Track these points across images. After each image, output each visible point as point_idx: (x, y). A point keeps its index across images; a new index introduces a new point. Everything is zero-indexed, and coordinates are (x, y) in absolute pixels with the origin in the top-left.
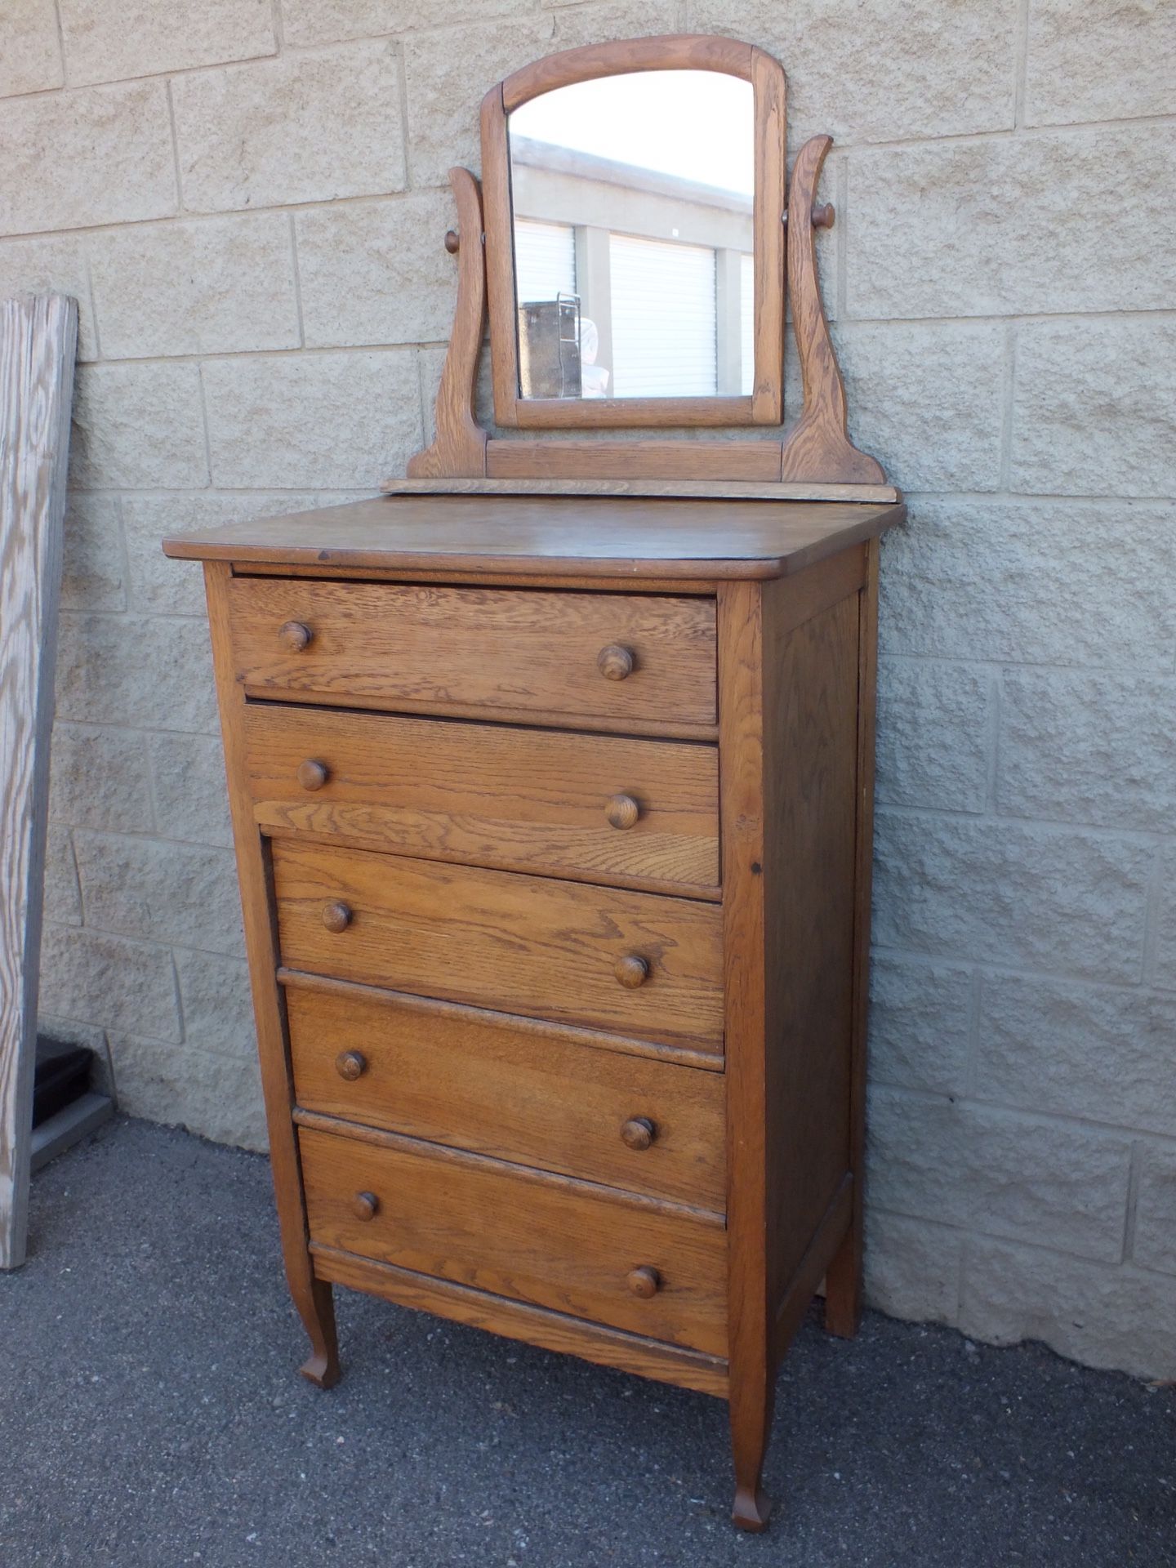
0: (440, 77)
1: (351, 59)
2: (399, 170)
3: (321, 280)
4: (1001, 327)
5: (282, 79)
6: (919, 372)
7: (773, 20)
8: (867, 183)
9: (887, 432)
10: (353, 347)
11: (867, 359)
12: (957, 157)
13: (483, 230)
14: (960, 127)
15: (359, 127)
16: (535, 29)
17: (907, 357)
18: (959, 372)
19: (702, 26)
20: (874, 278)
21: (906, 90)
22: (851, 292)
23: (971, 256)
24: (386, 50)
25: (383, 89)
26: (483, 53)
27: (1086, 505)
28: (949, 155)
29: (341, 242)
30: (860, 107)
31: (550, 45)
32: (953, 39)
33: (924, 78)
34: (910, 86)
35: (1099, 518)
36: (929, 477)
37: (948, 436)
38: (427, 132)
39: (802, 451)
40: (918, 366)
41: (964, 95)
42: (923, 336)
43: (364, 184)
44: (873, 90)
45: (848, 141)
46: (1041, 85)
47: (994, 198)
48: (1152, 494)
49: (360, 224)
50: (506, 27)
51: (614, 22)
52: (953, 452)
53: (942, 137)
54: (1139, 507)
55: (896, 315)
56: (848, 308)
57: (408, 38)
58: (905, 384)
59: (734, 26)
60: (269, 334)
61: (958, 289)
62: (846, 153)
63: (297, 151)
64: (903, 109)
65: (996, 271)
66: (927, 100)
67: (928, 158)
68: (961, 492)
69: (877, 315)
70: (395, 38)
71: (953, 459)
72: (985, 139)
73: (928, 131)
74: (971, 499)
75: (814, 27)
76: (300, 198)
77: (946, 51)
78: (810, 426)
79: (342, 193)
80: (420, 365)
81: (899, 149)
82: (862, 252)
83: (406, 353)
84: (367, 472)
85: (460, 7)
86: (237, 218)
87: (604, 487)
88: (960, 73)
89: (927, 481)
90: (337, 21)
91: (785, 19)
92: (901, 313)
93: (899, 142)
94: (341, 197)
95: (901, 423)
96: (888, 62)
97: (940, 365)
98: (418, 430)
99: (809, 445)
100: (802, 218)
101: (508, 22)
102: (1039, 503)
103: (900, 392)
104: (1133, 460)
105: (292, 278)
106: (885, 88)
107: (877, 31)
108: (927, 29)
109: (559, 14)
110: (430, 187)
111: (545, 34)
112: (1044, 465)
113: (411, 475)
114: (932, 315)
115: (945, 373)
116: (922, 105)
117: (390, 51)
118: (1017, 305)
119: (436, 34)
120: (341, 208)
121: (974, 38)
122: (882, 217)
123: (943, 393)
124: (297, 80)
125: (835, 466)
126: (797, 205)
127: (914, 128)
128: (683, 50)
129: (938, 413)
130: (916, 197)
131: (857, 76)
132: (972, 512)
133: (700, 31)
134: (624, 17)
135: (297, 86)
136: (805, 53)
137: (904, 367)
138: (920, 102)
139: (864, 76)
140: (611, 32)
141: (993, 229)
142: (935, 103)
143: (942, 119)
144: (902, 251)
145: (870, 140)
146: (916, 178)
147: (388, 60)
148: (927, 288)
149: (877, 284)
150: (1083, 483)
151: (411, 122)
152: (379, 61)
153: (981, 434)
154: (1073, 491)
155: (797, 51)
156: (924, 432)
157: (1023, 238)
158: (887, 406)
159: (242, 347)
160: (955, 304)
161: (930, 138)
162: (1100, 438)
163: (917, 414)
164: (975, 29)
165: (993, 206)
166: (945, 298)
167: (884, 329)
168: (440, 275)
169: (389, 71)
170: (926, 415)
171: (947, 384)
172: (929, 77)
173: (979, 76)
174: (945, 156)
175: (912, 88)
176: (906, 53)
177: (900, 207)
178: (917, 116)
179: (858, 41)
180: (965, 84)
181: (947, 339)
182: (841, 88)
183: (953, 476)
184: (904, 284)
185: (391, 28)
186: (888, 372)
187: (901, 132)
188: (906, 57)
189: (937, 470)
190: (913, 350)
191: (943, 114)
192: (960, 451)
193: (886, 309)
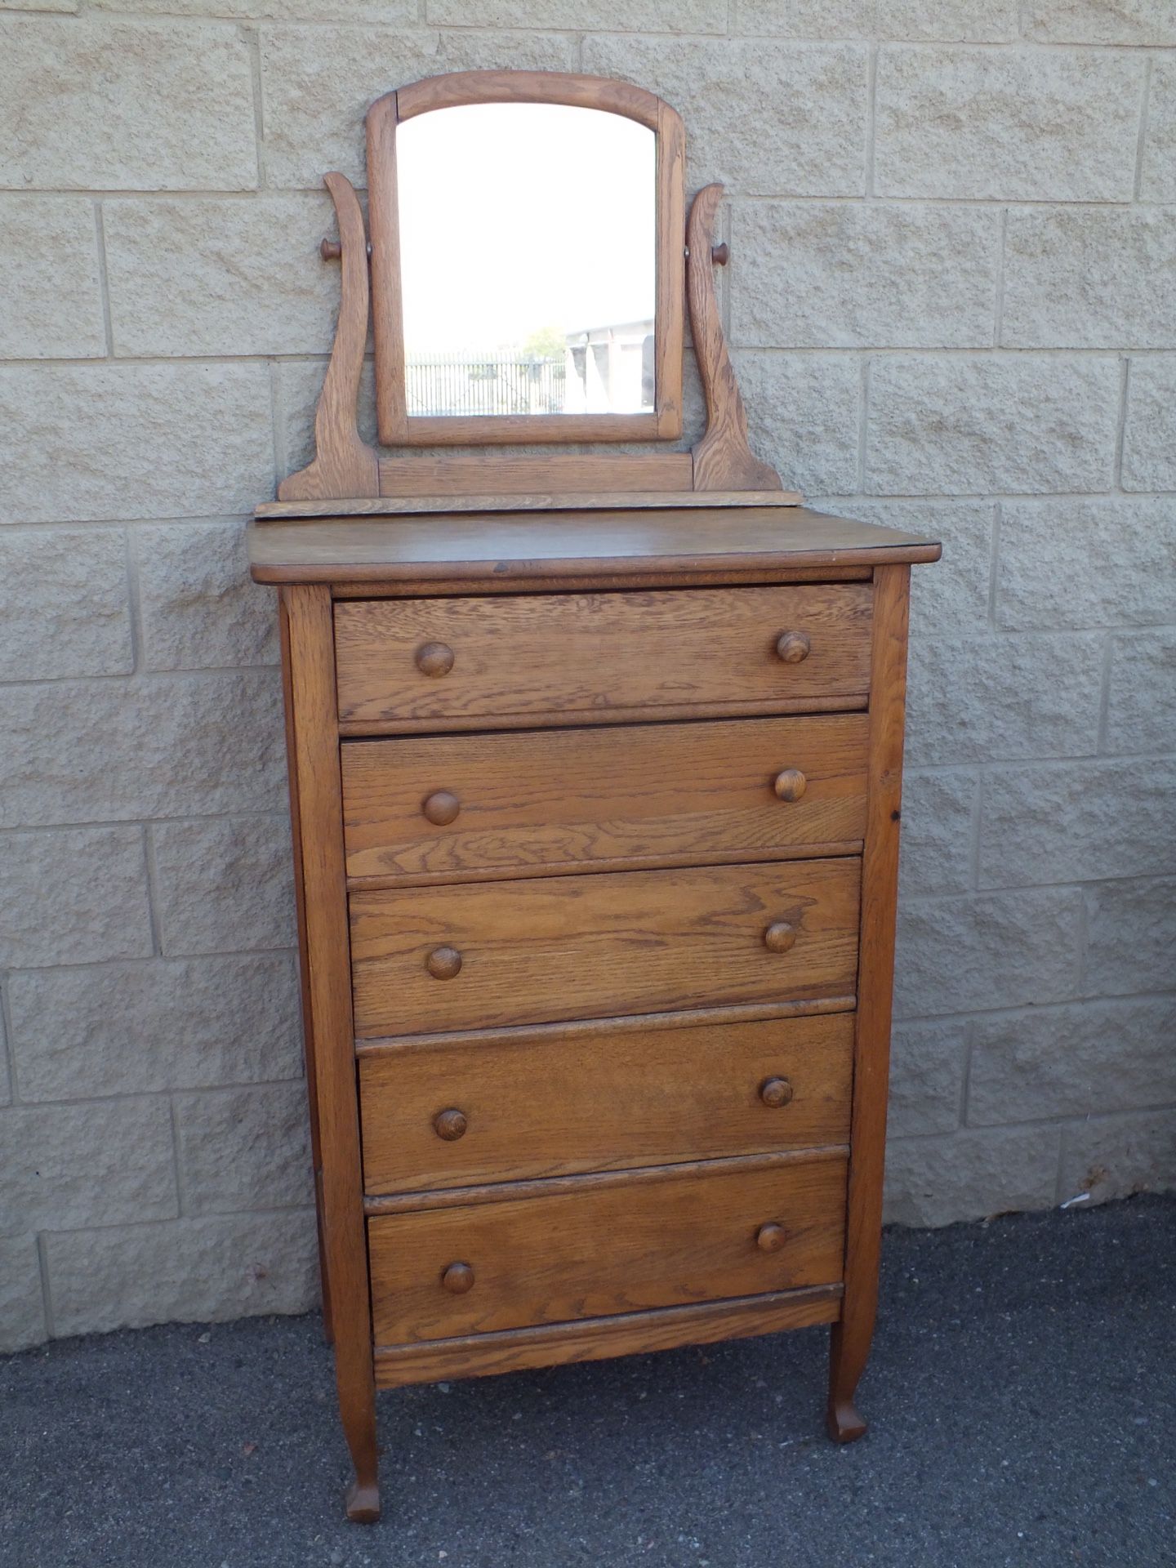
0: (308, 75)
1: (188, 36)
2: (252, 167)
3: (139, 281)
4: (857, 357)
5: (88, 44)
6: (794, 393)
7: (665, 75)
8: (748, 228)
9: (768, 445)
10: (184, 358)
11: (750, 382)
12: (821, 215)
13: (368, 239)
14: (825, 190)
15: (198, 114)
16: (419, 43)
17: (784, 380)
18: (828, 393)
19: (599, 70)
20: (755, 310)
21: (783, 154)
22: (735, 323)
23: (833, 298)
24: (236, 35)
25: (233, 77)
26: (358, 58)
27: (922, 502)
28: (816, 212)
29: (166, 239)
30: (745, 164)
31: (434, 62)
32: (821, 118)
33: (798, 147)
34: (786, 151)
35: (932, 513)
36: (802, 484)
37: (819, 448)
38: (286, 130)
39: (713, 463)
40: (793, 389)
41: (828, 164)
42: (796, 364)
43: (206, 178)
44: (755, 150)
45: (733, 191)
46: (886, 165)
47: (849, 251)
48: (968, 492)
49: (193, 222)
50: (387, 36)
51: (506, 51)
52: (823, 462)
53: (810, 197)
54: (962, 503)
55: (774, 344)
56: (732, 337)
57: (265, 27)
58: (783, 403)
59: (633, 75)
60: (59, 339)
61: (823, 324)
62: (730, 201)
63: (106, 129)
64: (780, 169)
65: (851, 311)
66: (800, 165)
67: (798, 212)
68: (827, 496)
69: (756, 343)
70: (246, 23)
71: (823, 468)
72: (844, 202)
73: (799, 190)
74: (833, 502)
75: (706, 88)
76: (110, 185)
77: (815, 127)
78: (719, 440)
79: (173, 183)
80: (274, 381)
81: (775, 202)
82: (744, 288)
83: (256, 366)
85: (334, 6)
86: (15, 199)
88: (826, 146)
89: (800, 487)
91: (677, 77)
92: (777, 343)
93: (774, 197)
94: (171, 189)
95: (780, 438)
96: (767, 127)
97: (810, 388)
98: (269, 450)
99: (718, 458)
100: (704, 255)
101: (390, 31)
102: (888, 502)
103: (780, 410)
104: (955, 466)
105: (97, 275)
107: (760, 101)
108: (802, 106)
109: (445, 33)
110: (289, 190)
111: (429, 50)
112: (892, 471)
113: (287, 498)
114: (803, 345)
115: (815, 395)
116: (796, 168)
117: (240, 36)
118: (871, 340)
119: (303, 29)
120: (170, 201)
121: (835, 119)
122: (760, 259)
123: (815, 411)
124: (107, 47)
125: (742, 475)
126: (699, 242)
127: (788, 187)
128: (592, 91)
129: (811, 429)
130: (785, 245)
131: (742, 137)
133: (596, 73)
134: (516, 48)
135: (106, 54)
136: (698, 110)
137: (782, 389)
138: (794, 165)
139: (748, 137)
140: (503, 60)
141: (847, 276)
142: (806, 168)
143: (810, 182)
144: (779, 290)
145: (751, 192)
146: (789, 228)
147: (239, 47)
148: (800, 322)
149: (758, 316)
150: (920, 485)
151: (267, 117)
152: (227, 45)
153: (843, 446)
154: (914, 492)
155: (690, 107)
156: (798, 445)
157: (871, 285)
158: (768, 422)
159: (19, 353)
160: (820, 336)
161: (801, 197)
162: (931, 449)
163: (792, 430)
164: (836, 112)
165: (848, 257)
166: (815, 331)
167: (761, 356)
168: (298, 283)
169: (239, 58)
170: (800, 431)
171: (819, 404)
172: (803, 146)
173: (839, 150)
174: (812, 212)
175: (787, 152)
176: (781, 122)
177: (772, 251)
178: (792, 177)
179: (745, 107)
180: (829, 155)
181: (815, 365)
182: (728, 144)
183: (822, 482)
184: (781, 318)
185: (244, 12)
186: (770, 392)
187: (778, 189)
188: (782, 126)
189: (808, 477)
190: (790, 375)
191: (811, 178)
192: (827, 461)
193: (764, 339)
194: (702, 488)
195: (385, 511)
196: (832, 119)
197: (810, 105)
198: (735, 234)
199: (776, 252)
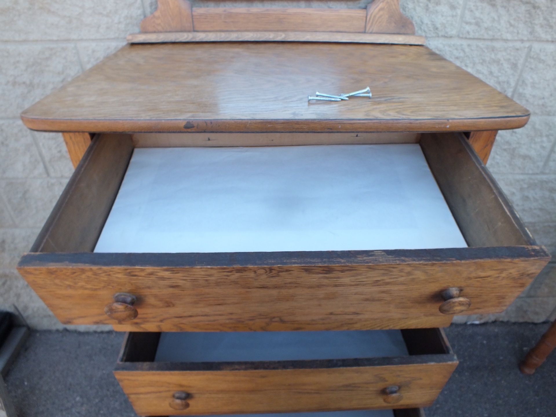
9: (410, 5)
27: (489, 43)
35: (493, 49)
37: (439, 8)
39: (378, 16)
48: (516, 38)
52: (440, 17)
54: (510, 44)
68: (438, 37)
71: (439, 20)
87: (271, 36)
89: (425, 31)
99: (381, 13)
102: (470, 42)
104: (512, 22)
112: (477, 24)
125: (393, 24)
132: (441, 46)
150: (491, 33)
153: (453, 7)
154: (486, 36)
156: (427, 5)
162: (502, 11)
183: (437, 29)
189: (430, 25)
192: (442, 16)
194: (370, 31)
195: (194, 40)
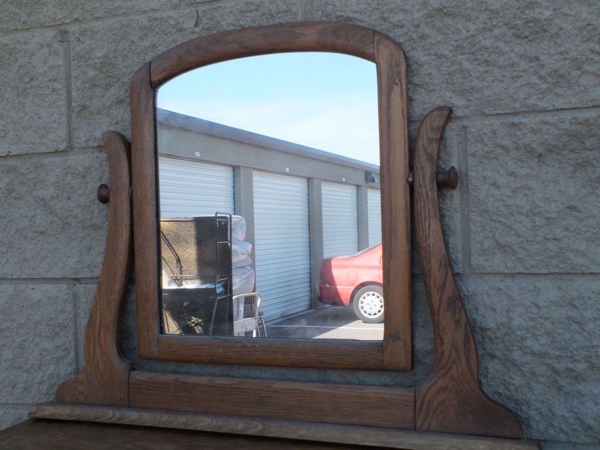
0: (99, 58)
1: (25, 43)
2: (63, 133)
6: (548, 325)
7: (391, 11)
8: (486, 149)
9: (517, 380)
10: (18, 279)
11: (494, 310)
12: (573, 128)
13: (131, 184)
14: (575, 101)
15: (31, 98)
16: (181, 20)
17: (535, 310)
18: (590, 326)
19: (327, 16)
20: (497, 234)
21: (521, 69)
22: (475, 247)
24: (55, 37)
25: (52, 68)
26: (135, 40)
28: (566, 126)
29: (13, 191)
30: (477, 83)
31: (193, 33)
32: (564, 25)
33: (538, 59)
34: (524, 65)
36: (564, 427)
37: (581, 387)
38: (88, 103)
39: (436, 401)
40: (546, 319)
41: (577, 73)
43: (33, 143)
44: (488, 69)
45: (467, 112)
49: (30, 176)
50: (156, 19)
51: (248, 14)
52: (590, 404)
53: (557, 110)
55: (521, 270)
56: (473, 262)
57: (74, 28)
58: (534, 335)
59: (356, 15)
61: (582, 247)
62: (465, 123)
64: (517, 85)
66: (541, 78)
67: (545, 128)
69: (501, 269)
70: (63, 28)
73: (543, 104)
75: (428, 16)
77: (557, 35)
78: (443, 376)
79: (14, 150)
80: (75, 298)
81: (516, 120)
82: (484, 211)
83: (64, 286)
84: (25, 389)
85: (117, 4)
88: (573, 54)
89: (562, 431)
90: (15, 13)
91: (403, 10)
92: (526, 268)
93: (515, 114)
94: (14, 153)
95: (532, 373)
96: (501, 45)
97: (568, 318)
98: (72, 354)
99: (443, 396)
100: (427, 181)
101: (158, 15)
103: (529, 342)
106: (500, 67)
107: (490, 19)
108: (538, 16)
109: (201, 8)
110: (89, 147)
111: (189, 24)
113: (60, 401)
114: (557, 271)
115: (574, 326)
116: (537, 81)
117: (59, 38)
119: (97, 25)
120: (13, 163)
121: (585, 23)
122: (501, 180)
123: (575, 345)
125: (470, 418)
126: (422, 168)
127: (529, 102)
128: (311, 35)
129: (570, 365)
130: (534, 163)
131: (472, 57)
133: (324, 19)
134: (257, 10)
136: (423, 37)
137: (532, 319)
138: (534, 79)
139: (479, 57)
140: (246, 22)
142: (549, 80)
143: (557, 94)
144: (524, 211)
145: (487, 112)
146: (534, 145)
147: (56, 45)
148: (552, 246)
149: (501, 240)
151: (74, 94)
152: (49, 46)
155: (415, 36)
156: (556, 381)
158: (517, 355)
160: (580, 260)
161: (546, 111)
163: (548, 365)
164: (584, 15)
166: (570, 255)
167: (509, 282)
168: (94, 221)
169: (56, 53)
170: (558, 366)
171: (578, 337)
172: (542, 58)
173: (591, 56)
174: (561, 126)
175: (526, 67)
176: (519, 37)
177: (519, 171)
178: (532, 91)
179: (472, 27)
180: (578, 64)
181: (575, 293)
182: (458, 66)
183: (590, 427)
184: (528, 241)
185: (60, 20)
186: (515, 323)
187: (517, 105)
188: (519, 41)
189: (571, 420)
190: (541, 304)
191: (558, 90)
193: (510, 264)
194: (424, 428)
196: (579, 24)
197: (547, 13)
198: (473, 155)
199: (521, 172)
